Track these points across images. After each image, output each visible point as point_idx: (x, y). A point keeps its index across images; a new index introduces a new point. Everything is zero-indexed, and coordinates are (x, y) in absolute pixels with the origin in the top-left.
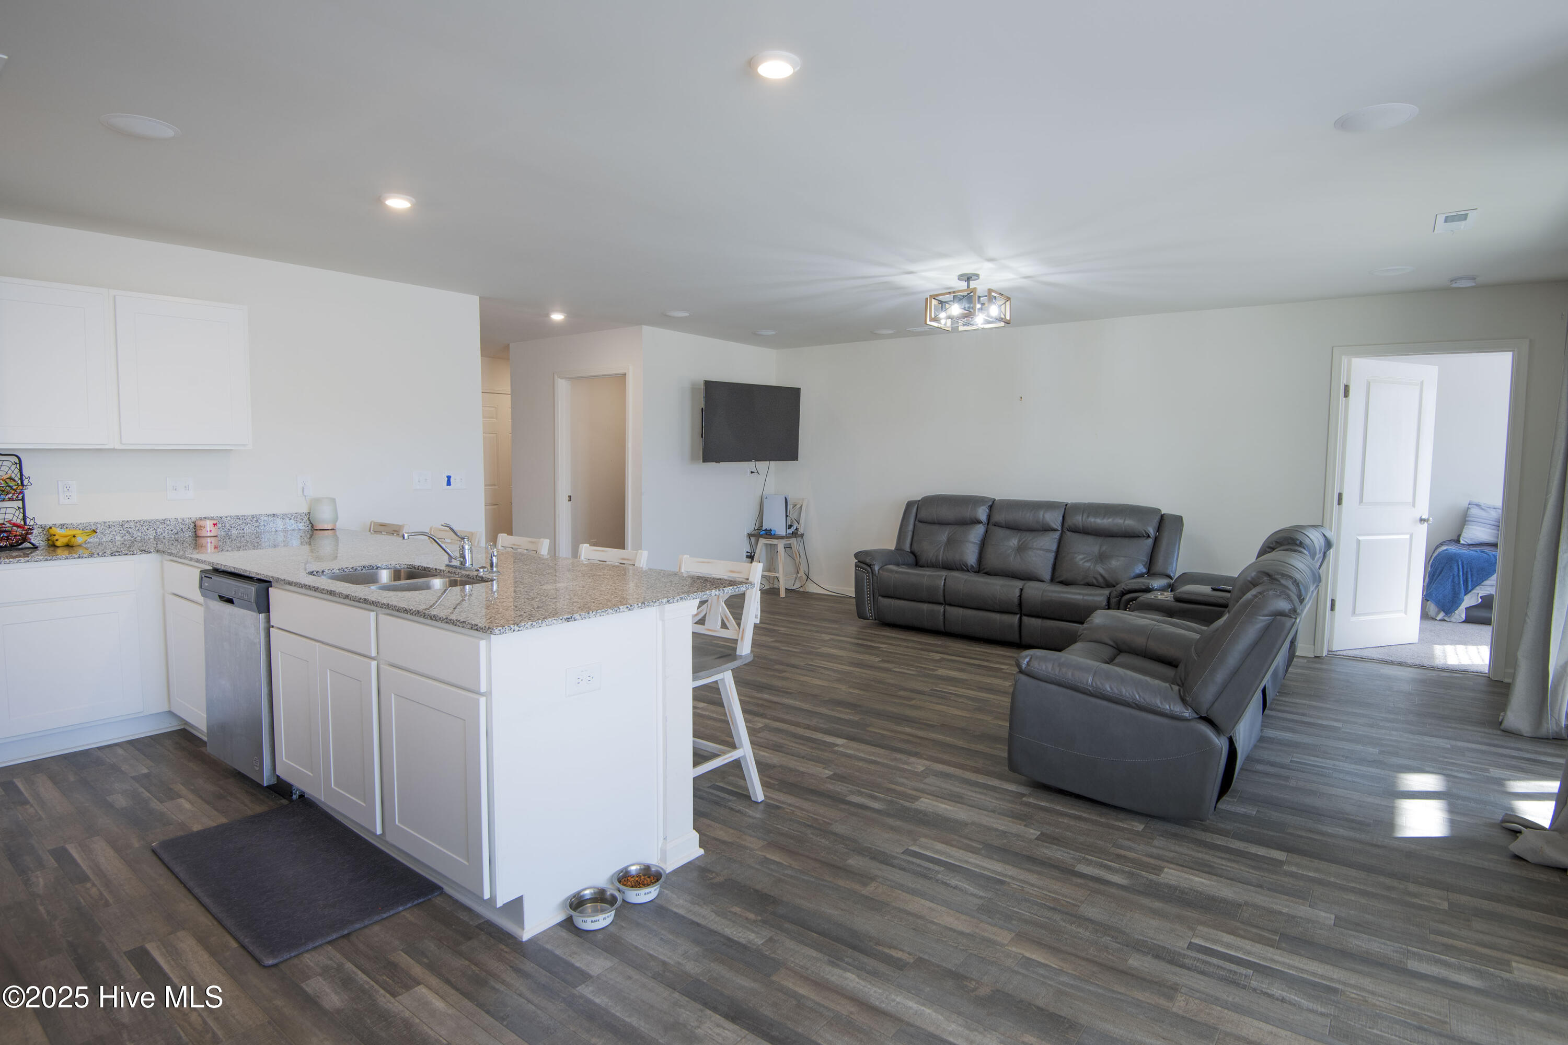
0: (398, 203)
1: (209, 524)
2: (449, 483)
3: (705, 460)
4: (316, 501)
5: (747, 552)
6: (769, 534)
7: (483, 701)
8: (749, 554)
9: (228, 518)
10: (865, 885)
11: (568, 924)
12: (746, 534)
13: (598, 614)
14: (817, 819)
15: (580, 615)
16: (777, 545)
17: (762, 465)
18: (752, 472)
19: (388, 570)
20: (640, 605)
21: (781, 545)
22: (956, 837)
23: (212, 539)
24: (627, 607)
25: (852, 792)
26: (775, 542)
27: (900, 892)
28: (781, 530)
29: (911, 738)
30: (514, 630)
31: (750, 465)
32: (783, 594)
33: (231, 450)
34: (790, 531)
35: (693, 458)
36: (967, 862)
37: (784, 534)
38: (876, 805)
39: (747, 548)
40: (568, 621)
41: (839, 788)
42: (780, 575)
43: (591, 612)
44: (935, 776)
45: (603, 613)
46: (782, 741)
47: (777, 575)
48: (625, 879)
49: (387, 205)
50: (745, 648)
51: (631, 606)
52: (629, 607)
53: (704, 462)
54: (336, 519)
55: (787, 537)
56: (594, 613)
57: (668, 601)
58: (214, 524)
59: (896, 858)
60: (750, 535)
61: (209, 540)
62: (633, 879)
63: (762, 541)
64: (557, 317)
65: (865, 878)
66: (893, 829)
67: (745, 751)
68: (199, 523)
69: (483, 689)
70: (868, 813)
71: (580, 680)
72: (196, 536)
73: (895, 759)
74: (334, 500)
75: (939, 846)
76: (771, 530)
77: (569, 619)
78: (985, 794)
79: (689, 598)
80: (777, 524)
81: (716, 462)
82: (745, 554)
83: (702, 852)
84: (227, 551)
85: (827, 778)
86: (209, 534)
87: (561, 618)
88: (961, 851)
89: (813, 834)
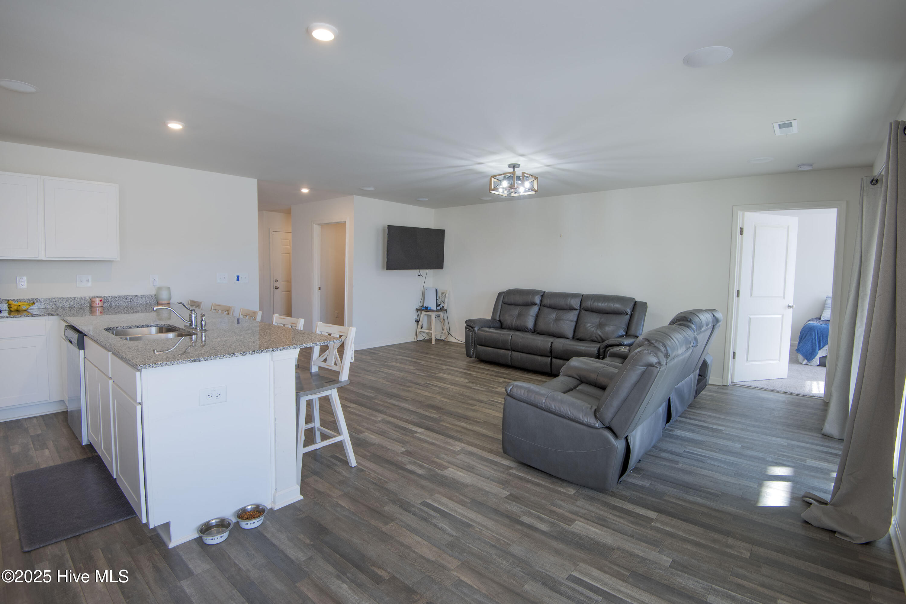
0: (175, 126)
1: (98, 300)
2: (238, 280)
3: (388, 268)
4: (160, 289)
5: (416, 319)
6: (427, 309)
7: (139, 407)
8: (417, 320)
9: (110, 297)
10: (386, 524)
11: (199, 541)
12: (415, 309)
13: (218, 358)
14: (381, 479)
15: (204, 358)
16: (431, 315)
17: (423, 272)
18: (419, 275)
19: (156, 328)
20: (251, 352)
21: (433, 315)
22: (457, 494)
23: (100, 308)
24: (241, 354)
25: (410, 463)
26: (430, 313)
27: (405, 530)
28: (434, 307)
29: (461, 430)
31: (416, 272)
32: (433, 342)
33: (113, 261)
34: (439, 308)
35: (383, 268)
36: (456, 511)
37: (435, 309)
38: (420, 471)
39: (416, 317)
40: (194, 362)
41: (404, 459)
42: (432, 331)
43: (212, 356)
44: (464, 454)
45: (222, 357)
46: (388, 429)
47: (430, 332)
48: (243, 514)
49: (168, 127)
50: (344, 377)
51: (244, 353)
52: (243, 353)
53: (387, 269)
54: (170, 298)
55: (436, 311)
56: (215, 357)
57: (273, 350)
58: (100, 300)
59: (414, 506)
60: (417, 310)
61: (98, 309)
63: (424, 313)
64: (305, 191)
65: (388, 519)
66: (423, 487)
67: (345, 436)
68: (94, 300)
69: (139, 400)
70: (413, 477)
71: (210, 396)
72: (91, 307)
73: (447, 443)
74: (169, 288)
75: (444, 500)
76: (428, 307)
77: (195, 360)
79: (289, 348)
80: (431, 304)
81: (395, 270)
82: (415, 320)
83: (302, 497)
84: (110, 314)
85: (401, 453)
86: (98, 306)
87: (189, 359)
88: (456, 504)
89: (373, 489)
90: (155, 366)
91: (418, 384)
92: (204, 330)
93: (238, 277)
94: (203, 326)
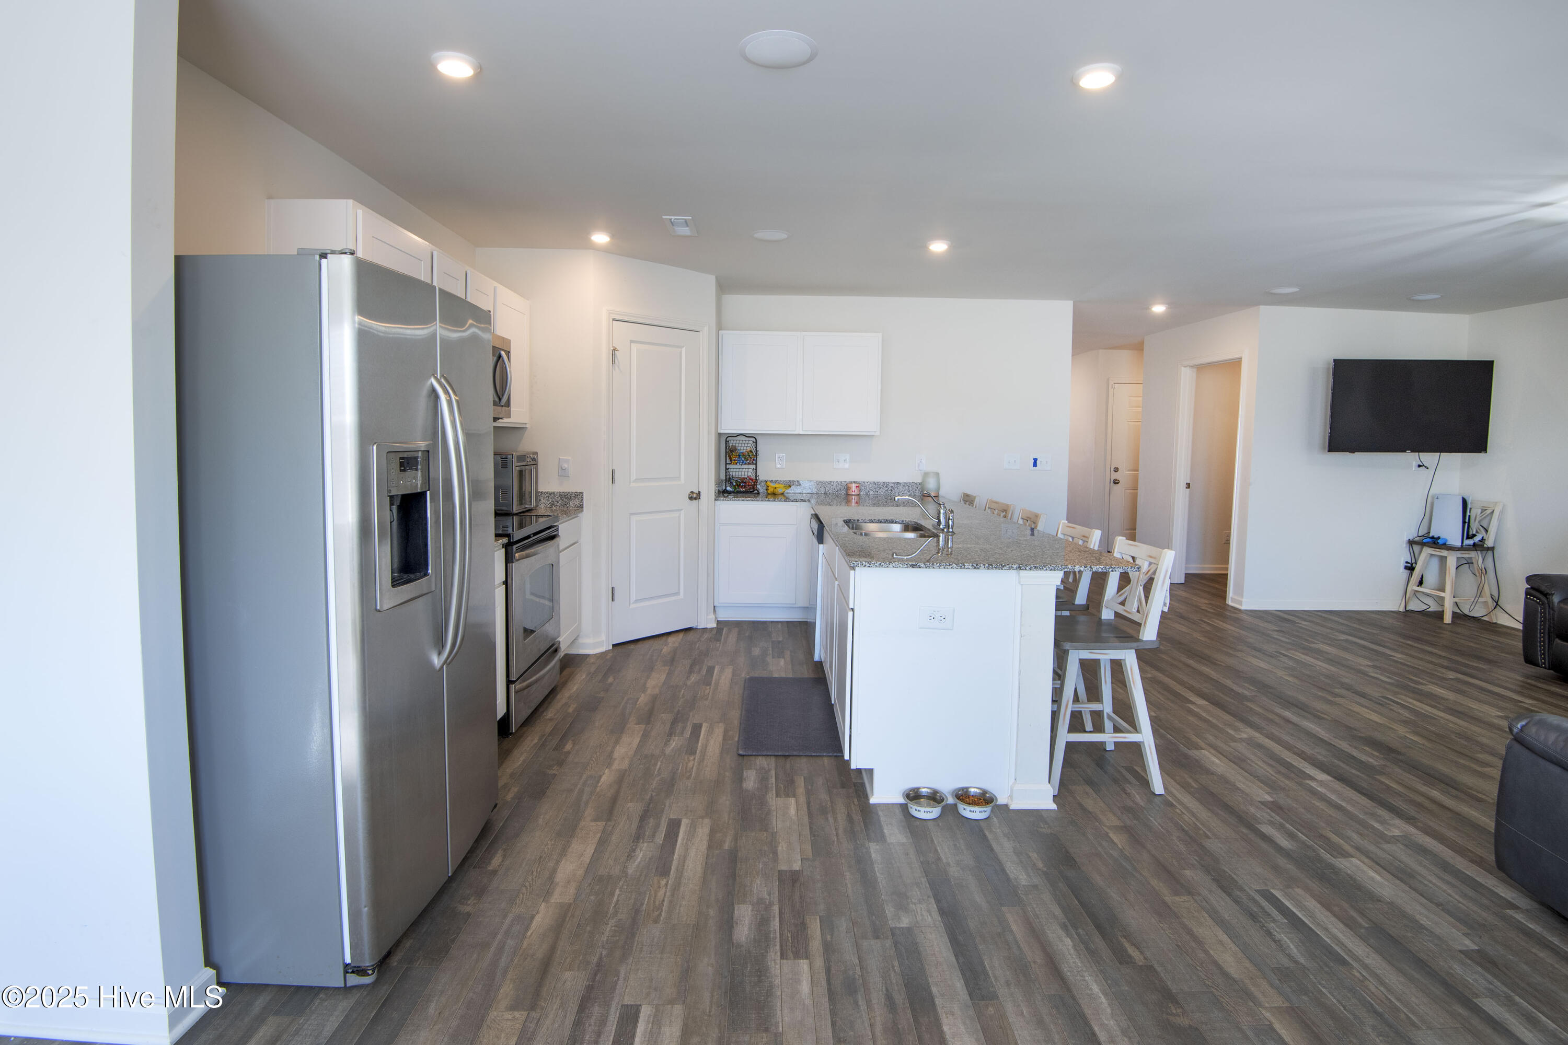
1: (854, 486)
2: (1035, 465)
4: (926, 475)
5: (1407, 562)
6: (1435, 543)
7: (850, 613)
8: (1409, 565)
9: (868, 483)
10: (1176, 893)
11: (904, 809)
12: (1406, 539)
13: (943, 567)
14: (1199, 829)
15: (925, 564)
16: (1446, 557)
17: (1429, 458)
18: (1419, 466)
19: (901, 525)
20: (987, 565)
21: (1452, 559)
22: (1345, 905)
23: (856, 497)
24: (973, 566)
25: (1271, 823)
26: (1444, 553)
27: (1206, 915)
28: (1455, 539)
29: (1427, 803)
30: (865, 566)
31: (1411, 458)
32: (1448, 618)
33: (873, 436)
34: (1471, 542)
35: (1324, 448)
36: (1326, 929)
37: (1458, 544)
38: (1284, 842)
39: (1406, 557)
40: (913, 567)
41: (1263, 814)
42: (1447, 595)
43: (935, 564)
44: (1406, 846)
45: (947, 567)
46: (1252, 757)
47: (1442, 594)
48: (963, 796)
49: (931, 248)
50: (1150, 633)
51: (977, 565)
52: (975, 566)
53: (1329, 451)
54: (938, 489)
55: (1462, 548)
56: (938, 565)
57: (1019, 567)
58: (857, 487)
59: (1241, 889)
60: (1411, 543)
61: (853, 497)
62: (973, 798)
63: (1427, 551)
64: (1159, 309)
65: (1180, 886)
66: (1276, 869)
67: (1145, 736)
68: (850, 485)
69: (851, 606)
70: (1264, 846)
71: (932, 618)
72: (848, 495)
73: (1373, 815)
74: (937, 475)
75: (1312, 904)
76: (1439, 538)
77: (914, 565)
78: (1453, 886)
79: (1045, 569)
80: (1451, 532)
81: (1350, 452)
82: (1402, 564)
83: (1054, 807)
84: (867, 506)
85: (1259, 802)
86: (853, 493)
87: (907, 563)
88: (1333, 919)
89: (1178, 837)
90: (868, 565)
91: (1363, 695)
92: (951, 532)
93: (1035, 460)
94: (950, 526)
